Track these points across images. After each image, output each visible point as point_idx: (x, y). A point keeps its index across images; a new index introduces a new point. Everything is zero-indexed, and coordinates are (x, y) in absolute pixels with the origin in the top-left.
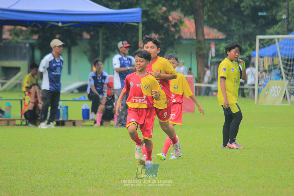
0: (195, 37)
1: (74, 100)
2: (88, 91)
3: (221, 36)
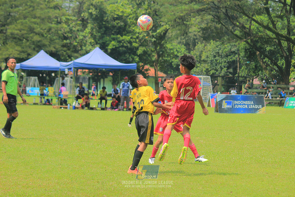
3: (165, 75)
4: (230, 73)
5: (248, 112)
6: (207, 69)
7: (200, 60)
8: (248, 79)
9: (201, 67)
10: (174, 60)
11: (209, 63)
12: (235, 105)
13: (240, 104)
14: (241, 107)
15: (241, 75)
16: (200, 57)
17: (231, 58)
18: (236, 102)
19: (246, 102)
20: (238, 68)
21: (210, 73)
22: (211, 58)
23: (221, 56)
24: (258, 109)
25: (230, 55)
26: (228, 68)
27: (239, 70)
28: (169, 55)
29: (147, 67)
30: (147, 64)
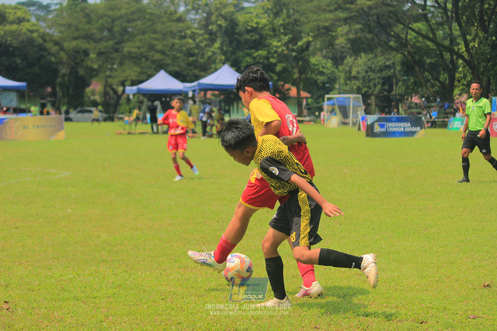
0: (296, 96)
3: (308, 95)
4: (386, 90)
5: (404, 136)
6: (359, 87)
7: (350, 76)
8: (406, 97)
9: (352, 84)
10: (319, 77)
11: (360, 79)
12: (389, 128)
13: (395, 127)
14: (396, 130)
15: (398, 93)
16: (350, 73)
17: (386, 73)
18: (390, 124)
19: (402, 124)
20: (394, 85)
21: (362, 92)
22: (363, 74)
23: (374, 70)
24: (415, 132)
25: (384, 70)
26: (383, 84)
27: (396, 86)
28: (312, 72)
29: (287, 86)
30: (287, 83)
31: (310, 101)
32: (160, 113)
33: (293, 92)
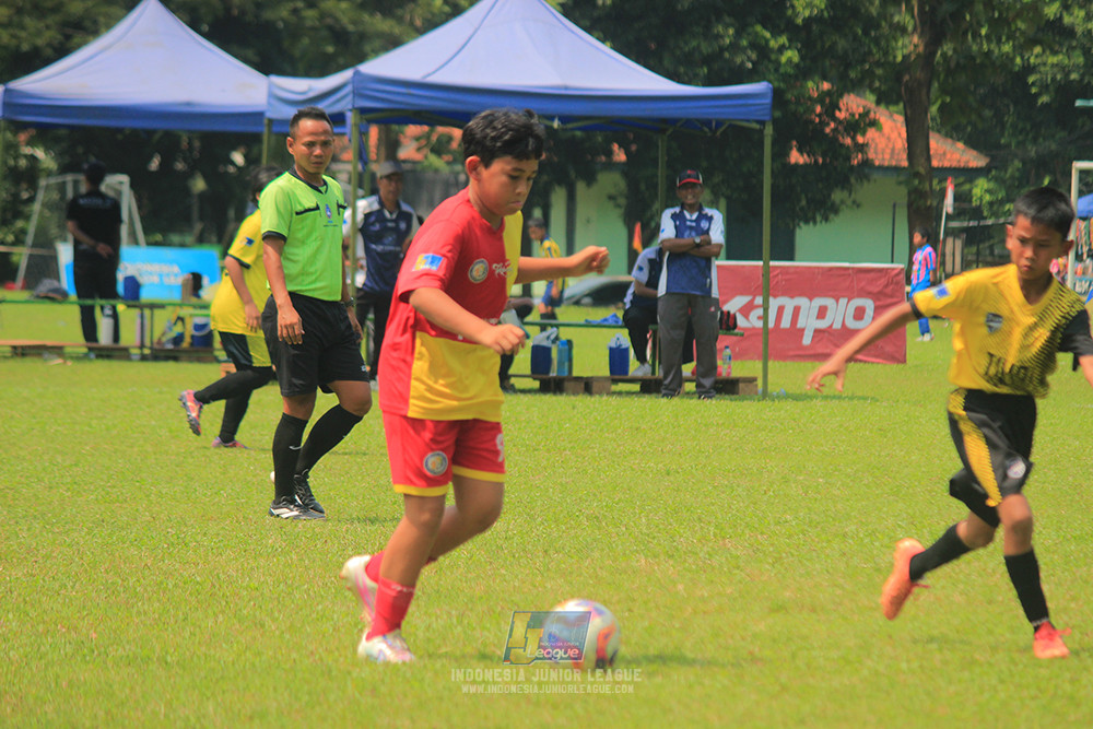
0: (905, 163)
1: (588, 325)
2: (628, 299)
3: (975, 160)
29: (854, 104)
30: (855, 86)
31: (981, 190)
32: (134, 241)
33: (887, 138)
